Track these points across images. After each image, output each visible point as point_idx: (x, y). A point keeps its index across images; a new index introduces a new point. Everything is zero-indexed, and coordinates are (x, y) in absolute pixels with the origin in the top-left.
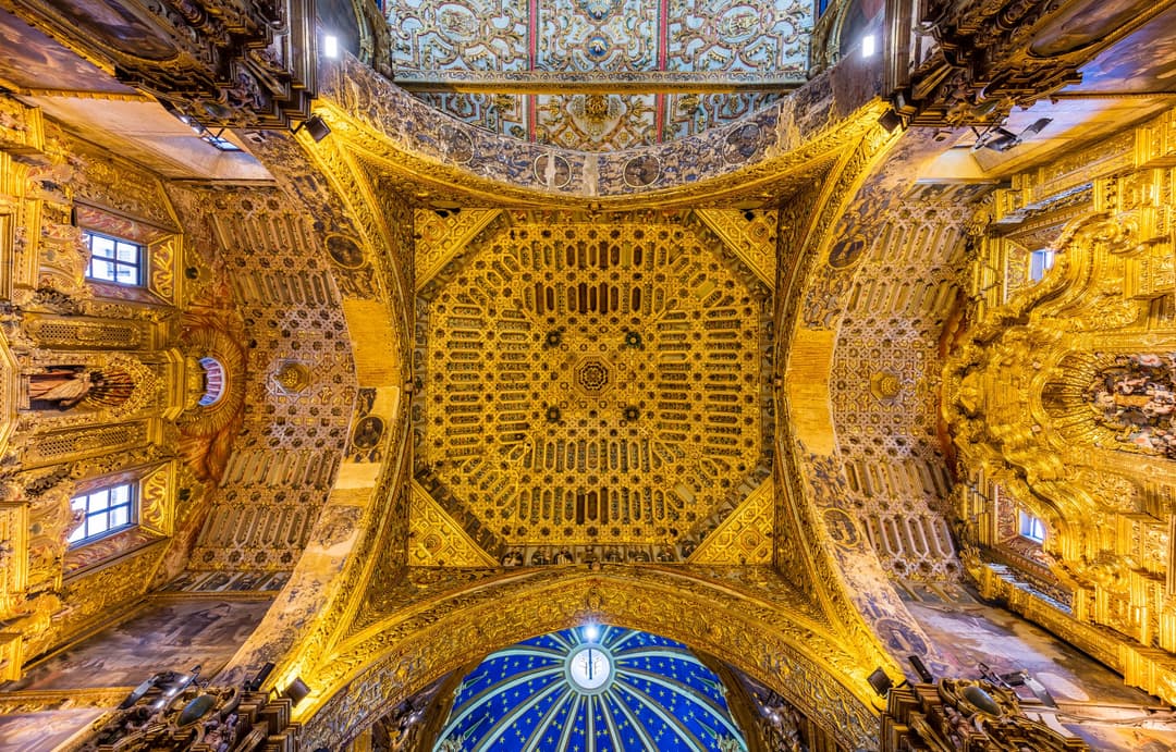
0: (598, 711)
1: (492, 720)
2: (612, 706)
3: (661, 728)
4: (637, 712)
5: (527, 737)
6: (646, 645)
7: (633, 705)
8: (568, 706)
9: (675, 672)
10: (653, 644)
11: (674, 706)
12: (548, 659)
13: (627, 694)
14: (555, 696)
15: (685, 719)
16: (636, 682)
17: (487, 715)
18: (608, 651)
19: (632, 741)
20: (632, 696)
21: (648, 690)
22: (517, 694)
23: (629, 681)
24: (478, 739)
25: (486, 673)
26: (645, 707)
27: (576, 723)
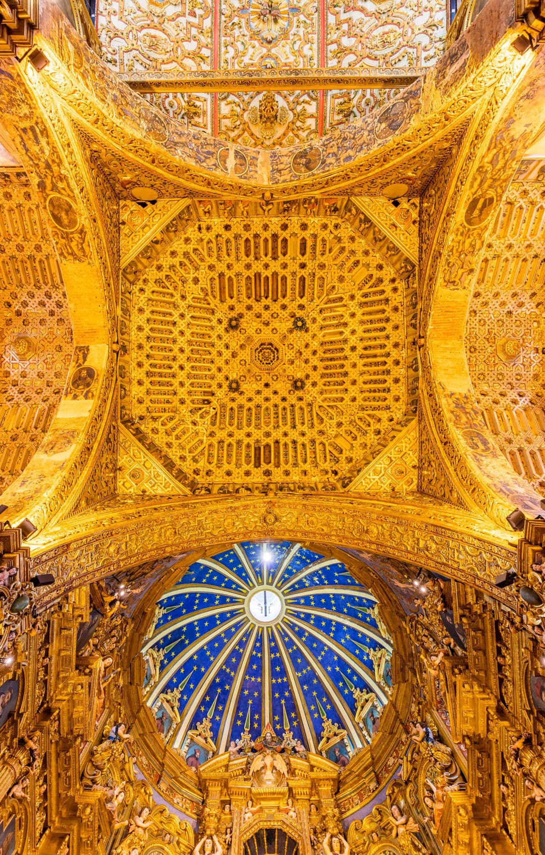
0: (272, 639)
1: (187, 642)
2: (284, 635)
3: (323, 649)
4: (304, 639)
5: (215, 657)
6: (310, 586)
7: (300, 633)
8: (247, 635)
9: (335, 605)
10: (317, 584)
11: (334, 632)
12: (232, 598)
13: (295, 625)
14: (237, 626)
15: (343, 641)
16: (302, 616)
17: (183, 637)
18: (279, 592)
19: (299, 661)
20: (299, 627)
21: (312, 622)
22: (206, 624)
23: (297, 615)
24: (176, 654)
25: (182, 604)
26: (310, 634)
27: (254, 647)
